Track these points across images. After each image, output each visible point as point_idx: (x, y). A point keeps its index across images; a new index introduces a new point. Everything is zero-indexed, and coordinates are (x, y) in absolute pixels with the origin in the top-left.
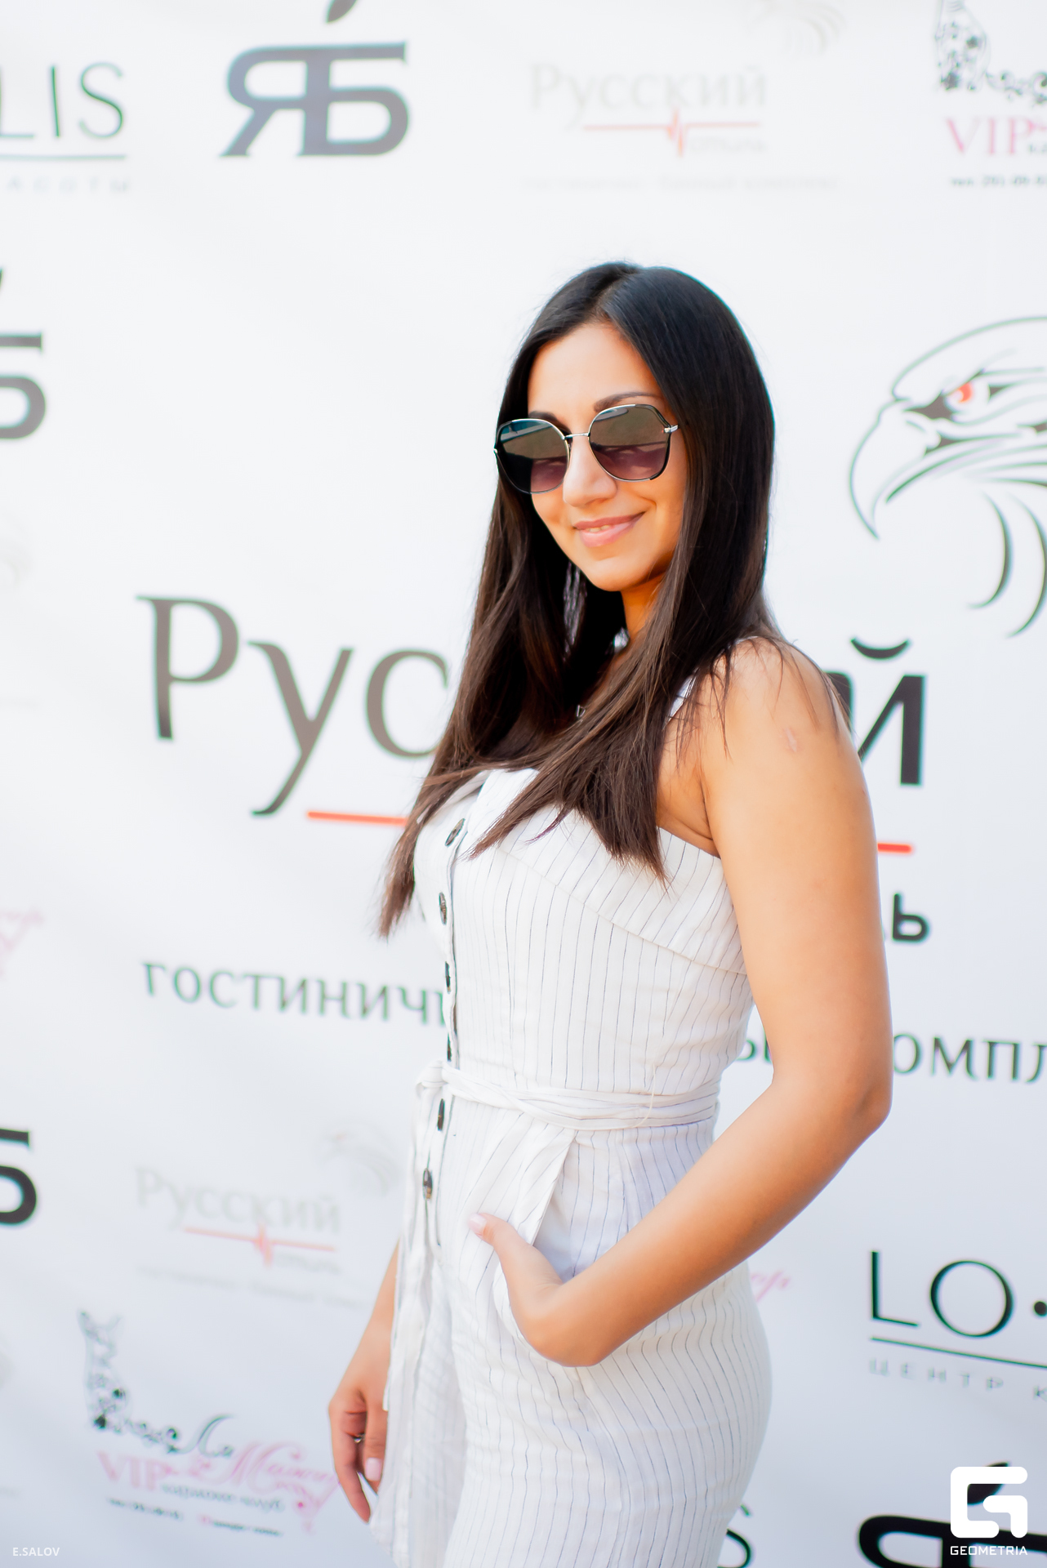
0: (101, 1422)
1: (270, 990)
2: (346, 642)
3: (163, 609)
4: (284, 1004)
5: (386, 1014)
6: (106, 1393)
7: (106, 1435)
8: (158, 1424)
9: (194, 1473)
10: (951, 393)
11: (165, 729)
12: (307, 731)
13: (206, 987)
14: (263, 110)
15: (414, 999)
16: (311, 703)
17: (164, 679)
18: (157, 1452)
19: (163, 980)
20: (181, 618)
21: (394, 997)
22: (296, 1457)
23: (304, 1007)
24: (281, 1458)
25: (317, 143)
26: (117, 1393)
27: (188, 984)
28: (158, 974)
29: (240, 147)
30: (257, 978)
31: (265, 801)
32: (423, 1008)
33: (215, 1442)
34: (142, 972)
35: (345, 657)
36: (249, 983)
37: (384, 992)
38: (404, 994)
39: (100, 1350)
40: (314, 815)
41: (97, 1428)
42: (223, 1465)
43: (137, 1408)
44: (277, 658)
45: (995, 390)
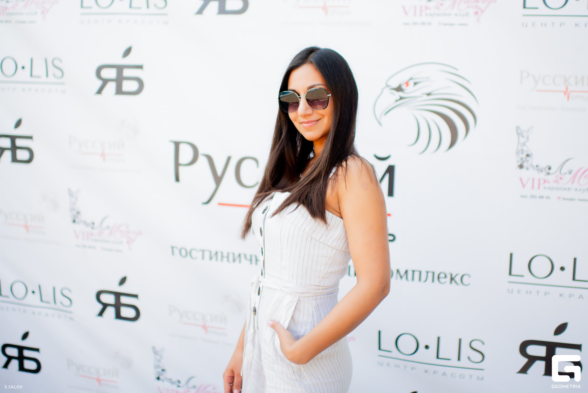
0: (158, 378)
1: (207, 255)
2: (229, 155)
3: (177, 145)
4: (211, 258)
5: (240, 261)
6: (160, 370)
7: (160, 382)
10: (403, 84)
11: (177, 179)
12: (218, 180)
13: (189, 253)
15: (248, 257)
16: (219, 172)
17: (177, 165)
18: (174, 387)
19: (176, 251)
20: (182, 147)
21: (243, 257)
22: (214, 388)
23: (217, 259)
25: (222, 11)
26: (163, 370)
27: (183, 252)
28: (175, 250)
29: (200, 12)
30: (203, 251)
31: (206, 200)
32: (251, 260)
33: (191, 385)
34: (171, 248)
35: (229, 159)
37: (240, 255)
38: (245, 256)
39: (158, 357)
40: (220, 204)
42: (193, 391)
44: (210, 159)
45: (415, 84)
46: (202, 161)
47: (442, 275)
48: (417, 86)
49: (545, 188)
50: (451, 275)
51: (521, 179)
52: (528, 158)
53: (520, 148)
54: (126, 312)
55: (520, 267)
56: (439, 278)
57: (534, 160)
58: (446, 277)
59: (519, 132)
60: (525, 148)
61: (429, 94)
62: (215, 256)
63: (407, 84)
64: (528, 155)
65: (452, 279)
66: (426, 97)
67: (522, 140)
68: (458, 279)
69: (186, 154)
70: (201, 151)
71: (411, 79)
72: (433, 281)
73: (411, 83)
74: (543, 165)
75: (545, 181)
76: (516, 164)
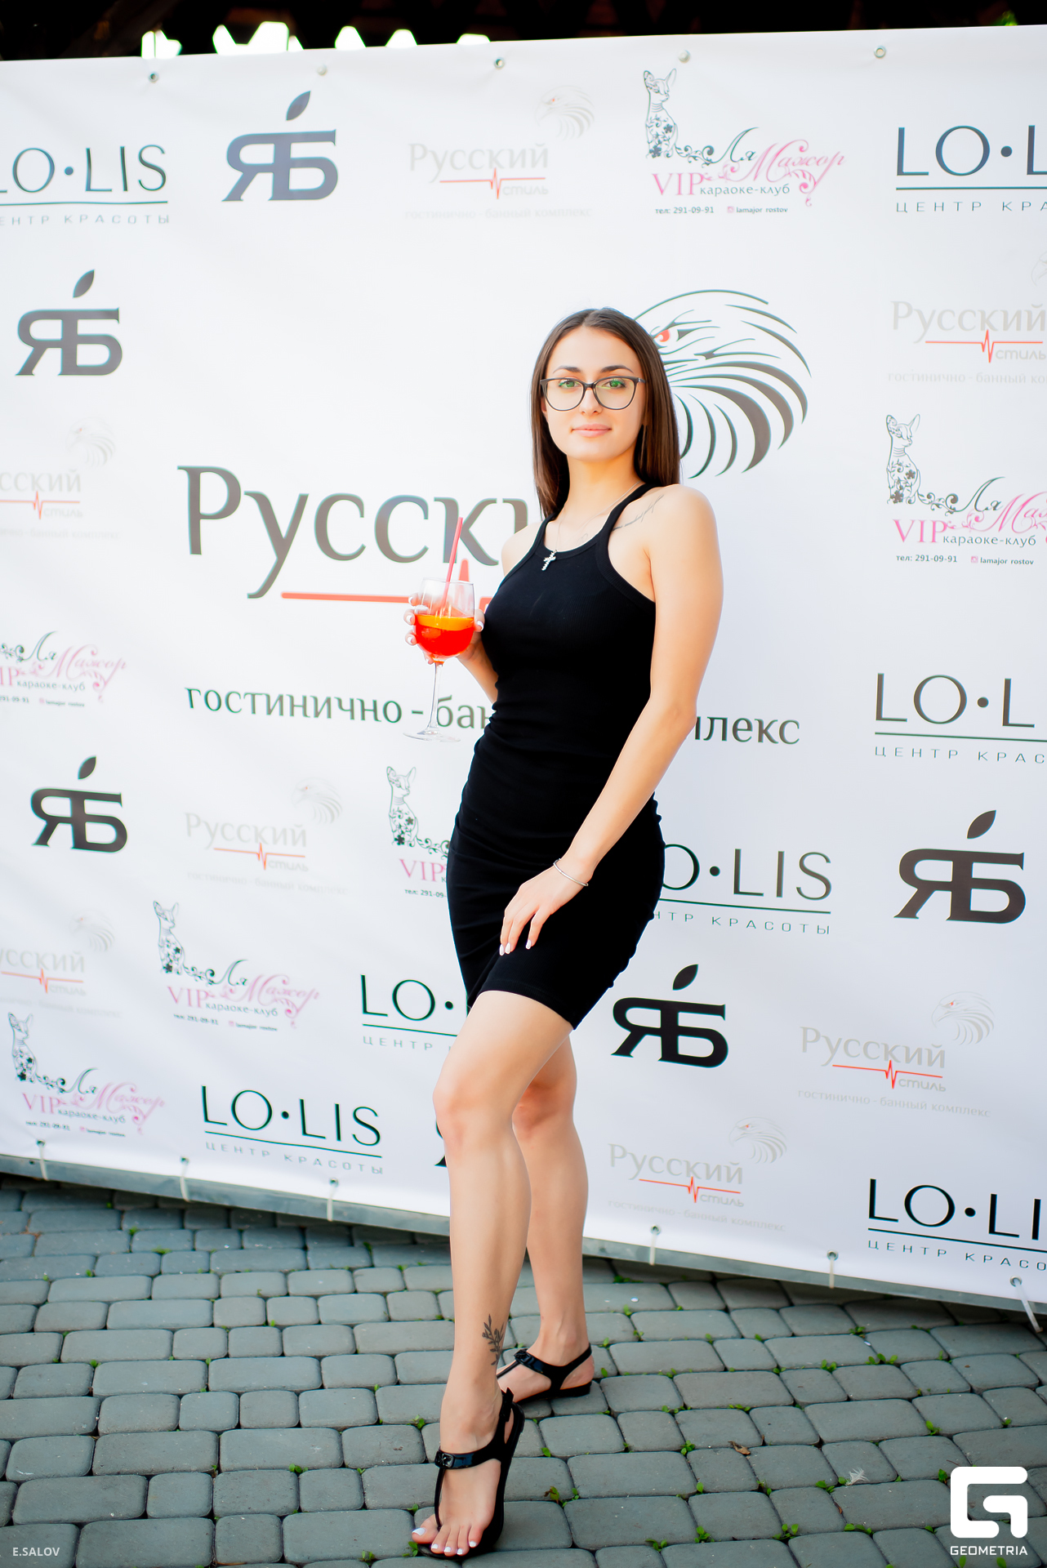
0: (169, 968)
1: (261, 702)
2: (304, 492)
3: (194, 474)
4: (269, 711)
6: (171, 951)
7: (173, 975)
8: (202, 968)
9: (225, 996)
10: (656, 336)
11: (196, 548)
12: (282, 545)
13: (224, 702)
14: (249, 173)
15: (347, 705)
16: (284, 528)
17: (196, 516)
18: (202, 984)
19: (198, 699)
20: (205, 478)
21: (334, 703)
22: (284, 982)
23: (281, 712)
24: (276, 983)
25: (282, 192)
26: (177, 950)
27: (213, 700)
28: (196, 695)
29: (235, 195)
30: (253, 695)
31: (255, 589)
32: (352, 710)
33: (235, 978)
34: (187, 693)
35: (303, 500)
36: (249, 697)
37: (328, 701)
38: (340, 701)
39: (166, 925)
40: (286, 596)
41: (164, 971)
42: (241, 990)
43: (189, 959)
44: (263, 502)
45: (682, 334)
46: (248, 507)
47: (743, 725)
48: (687, 339)
49: (945, 539)
50: (761, 723)
51: (897, 523)
52: (911, 481)
53: (894, 459)
54: (98, 833)
55: (898, 702)
56: (735, 729)
57: (924, 485)
58: (750, 728)
59: (892, 428)
60: (904, 460)
61: (709, 355)
62: (277, 705)
63: (665, 334)
64: (911, 475)
65: (763, 732)
66: (703, 361)
67: (899, 443)
68: (774, 731)
69: (213, 494)
70: (244, 488)
71: (673, 324)
72: (724, 738)
73: (673, 332)
74: (941, 493)
75: (945, 526)
76: (887, 493)
